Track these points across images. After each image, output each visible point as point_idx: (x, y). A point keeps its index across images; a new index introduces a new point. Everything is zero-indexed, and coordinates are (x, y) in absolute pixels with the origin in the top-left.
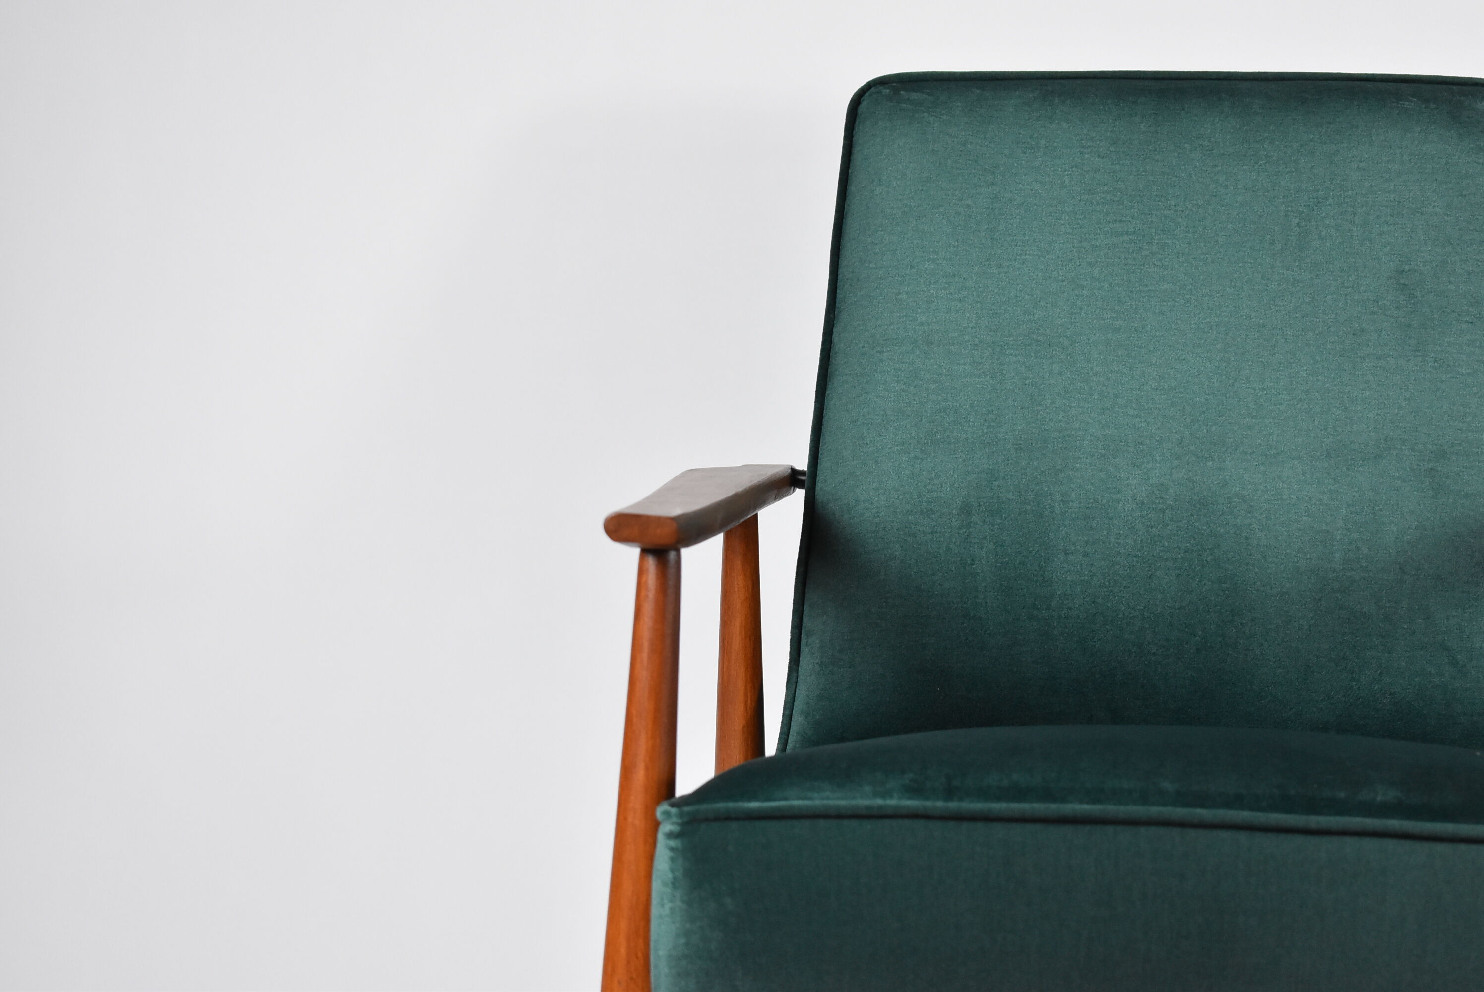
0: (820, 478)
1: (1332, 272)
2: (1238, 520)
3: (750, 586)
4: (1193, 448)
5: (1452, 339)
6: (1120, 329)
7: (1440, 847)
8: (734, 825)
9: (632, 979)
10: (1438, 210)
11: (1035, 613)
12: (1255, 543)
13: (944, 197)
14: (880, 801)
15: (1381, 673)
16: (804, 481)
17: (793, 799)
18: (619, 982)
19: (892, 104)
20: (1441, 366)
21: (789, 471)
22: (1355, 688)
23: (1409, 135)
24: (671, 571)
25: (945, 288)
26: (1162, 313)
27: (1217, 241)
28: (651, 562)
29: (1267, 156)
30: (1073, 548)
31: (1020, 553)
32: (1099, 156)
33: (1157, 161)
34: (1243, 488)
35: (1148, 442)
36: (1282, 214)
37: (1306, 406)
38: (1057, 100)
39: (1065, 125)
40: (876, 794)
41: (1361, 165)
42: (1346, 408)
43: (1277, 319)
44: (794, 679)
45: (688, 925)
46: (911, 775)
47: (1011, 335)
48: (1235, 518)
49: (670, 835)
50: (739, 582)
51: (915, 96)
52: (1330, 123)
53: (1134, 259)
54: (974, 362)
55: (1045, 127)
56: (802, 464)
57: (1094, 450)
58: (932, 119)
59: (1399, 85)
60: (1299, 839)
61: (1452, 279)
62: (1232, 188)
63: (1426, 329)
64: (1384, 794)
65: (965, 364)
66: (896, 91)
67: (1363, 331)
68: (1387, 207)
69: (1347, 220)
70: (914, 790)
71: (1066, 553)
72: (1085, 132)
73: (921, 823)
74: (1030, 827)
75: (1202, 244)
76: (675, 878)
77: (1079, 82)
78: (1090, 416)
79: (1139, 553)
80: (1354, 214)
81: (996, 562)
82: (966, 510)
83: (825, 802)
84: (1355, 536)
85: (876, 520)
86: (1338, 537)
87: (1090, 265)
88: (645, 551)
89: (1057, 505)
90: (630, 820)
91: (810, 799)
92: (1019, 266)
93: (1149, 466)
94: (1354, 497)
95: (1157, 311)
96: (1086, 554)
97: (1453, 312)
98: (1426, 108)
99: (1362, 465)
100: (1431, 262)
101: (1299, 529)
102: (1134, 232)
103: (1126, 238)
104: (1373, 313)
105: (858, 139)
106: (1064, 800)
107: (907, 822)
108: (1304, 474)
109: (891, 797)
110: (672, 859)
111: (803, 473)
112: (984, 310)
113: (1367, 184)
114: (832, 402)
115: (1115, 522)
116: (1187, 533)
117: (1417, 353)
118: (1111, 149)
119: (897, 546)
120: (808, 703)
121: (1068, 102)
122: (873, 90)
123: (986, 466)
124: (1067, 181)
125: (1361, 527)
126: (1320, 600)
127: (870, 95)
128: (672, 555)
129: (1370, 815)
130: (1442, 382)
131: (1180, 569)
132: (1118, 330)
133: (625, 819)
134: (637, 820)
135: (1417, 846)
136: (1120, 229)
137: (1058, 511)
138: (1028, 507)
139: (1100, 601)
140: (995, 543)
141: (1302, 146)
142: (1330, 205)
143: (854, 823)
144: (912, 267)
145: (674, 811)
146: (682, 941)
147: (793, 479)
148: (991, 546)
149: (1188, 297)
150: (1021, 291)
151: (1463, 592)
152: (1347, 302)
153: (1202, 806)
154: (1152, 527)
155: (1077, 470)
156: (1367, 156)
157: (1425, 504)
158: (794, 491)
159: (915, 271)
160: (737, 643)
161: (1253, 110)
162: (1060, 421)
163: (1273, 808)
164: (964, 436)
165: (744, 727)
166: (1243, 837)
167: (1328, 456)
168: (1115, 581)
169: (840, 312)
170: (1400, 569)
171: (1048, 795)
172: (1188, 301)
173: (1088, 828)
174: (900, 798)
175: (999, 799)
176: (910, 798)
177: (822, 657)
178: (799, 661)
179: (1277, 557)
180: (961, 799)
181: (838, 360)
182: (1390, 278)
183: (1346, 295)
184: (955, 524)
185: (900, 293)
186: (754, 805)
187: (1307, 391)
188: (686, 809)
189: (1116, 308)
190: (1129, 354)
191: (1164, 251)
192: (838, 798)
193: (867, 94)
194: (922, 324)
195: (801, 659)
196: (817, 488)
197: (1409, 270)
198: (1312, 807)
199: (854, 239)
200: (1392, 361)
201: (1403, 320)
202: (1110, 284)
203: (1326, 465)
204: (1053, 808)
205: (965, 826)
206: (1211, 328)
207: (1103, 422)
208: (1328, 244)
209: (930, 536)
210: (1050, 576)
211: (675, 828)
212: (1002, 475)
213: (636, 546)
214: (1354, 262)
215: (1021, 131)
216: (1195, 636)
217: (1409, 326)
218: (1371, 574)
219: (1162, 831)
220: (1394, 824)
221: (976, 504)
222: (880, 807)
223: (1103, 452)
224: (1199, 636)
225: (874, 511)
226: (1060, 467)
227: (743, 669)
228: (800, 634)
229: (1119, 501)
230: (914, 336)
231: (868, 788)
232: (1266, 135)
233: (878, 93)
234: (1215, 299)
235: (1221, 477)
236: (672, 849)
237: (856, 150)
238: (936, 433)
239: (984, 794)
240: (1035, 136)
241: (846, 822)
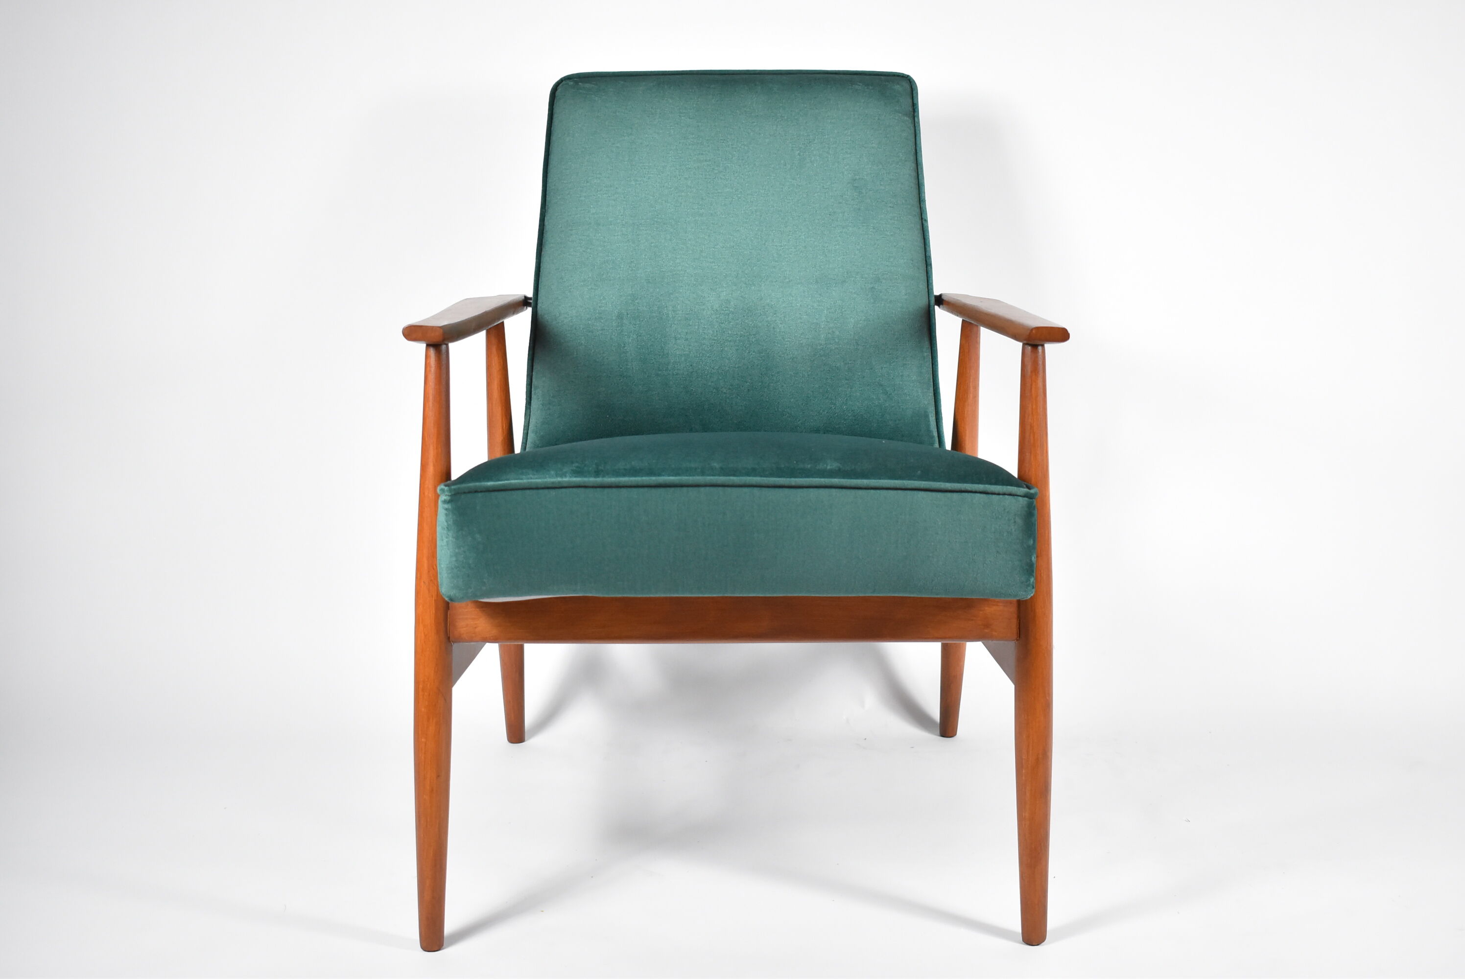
0: (539, 301)
1: (818, 180)
2: (769, 318)
3: (502, 363)
4: (743, 279)
5: (883, 216)
6: (702, 215)
7: (860, 492)
8: (480, 495)
9: (431, 580)
10: (874, 145)
11: (660, 372)
12: (778, 330)
13: (604, 142)
14: (559, 479)
15: (847, 399)
16: (530, 303)
17: (512, 480)
18: (424, 582)
19: (574, 90)
20: (877, 231)
21: (523, 298)
22: (833, 408)
23: (858, 104)
24: (444, 356)
25: (605, 194)
26: (725, 205)
27: (755, 164)
28: (432, 351)
29: (781, 117)
30: (680, 336)
31: (651, 339)
32: (689, 118)
33: (722, 120)
34: (772, 301)
35: (719, 277)
36: (790, 148)
37: (804, 255)
38: (666, 87)
39: (671, 101)
40: (557, 476)
41: (833, 121)
42: (826, 255)
43: (788, 207)
44: (528, 414)
45: (457, 551)
46: (577, 464)
47: (643, 219)
48: (767, 317)
49: (445, 502)
50: (496, 360)
51: (587, 85)
52: (815, 98)
53: (710, 175)
54: (623, 234)
55: (659, 102)
56: (530, 294)
57: (689, 282)
58: (597, 98)
59: (852, 76)
60: (786, 490)
61: (882, 183)
62: (763, 135)
63: (869, 211)
64: (831, 465)
65: (618, 235)
66: (576, 83)
67: (835, 212)
68: (847, 144)
69: (825, 152)
70: (578, 472)
71: (676, 339)
72: (682, 104)
73: (582, 490)
74: (641, 490)
75: (747, 166)
76: (448, 525)
77: (678, 76)
78: (687, 263)
79: (716, 338)
80: (829, 149)
81: (638, 345)
82: (620, 317)
83: (530, 481)
84: (831, 325)
85: (571, 324)
86: (823, 327)
87: (686, 178)
88: (428, 346)
89: (670, 312)
90: (426, 494)
91: (522, 479)
92: (647, 180)
93: (720, 290)
94: (831, 304)
95: (723, 204)
96: (687, 340)
97: (883, 201)
98: (867, 88)
99: (835, 286)
100: (871, 174)
101: (802, 323)
102: (710, 160)
103: (706, 163)
104: (840, 203)
105: (557, 110)
106: (659, 475)
107: (575, 490)
108: (804, 292)
109: (566, 476)
110: (446, 515)
111: (530, 299)
112: (628, 206)
113: (836, 131)
114: (544, 259)
115: (702, 321)
116: (741, 326)
117: (864, 224)
118: (696, 114)
119: (583, 338)
120: (536, 426)
121: (672, 88)
122: (564, 82)
123: (631, 292)
124: (672, 132)
125: (835, 320)
126: (814, 361)
127: (562, 85)
128: (444, 347)
129: (824, 477)
130: (877, 240)
131: (738, 346)
132: (701, 215)
133: (424, 494)
134: (430, 494)
135: (848, 492)
136: (702, 159)
137: (671, 316)
138: (654, 314)
139: (694, 365)
140: (636, 335)
141: (800, 111)
142: (816, 143)
143: (546, 491)
144: (587, 182)
145: (446, 488)
146: (454, 559)
147: (525, 302)
148: (635, 336)
149: (739, 195)
150: (648, 194)
151: (890, 354)
152: (826, 197)
153: (734, 475)
154: (722, 324)
155: (681, 293)
156: (835, 116)
157: (868, 307)
158: (526, 308)
159: (589, 184)
160: (496, 394)
161: (774, 91)
162: (671, 266)
163: (772, 475)
164: (618, 276)
165: (502, 440)
166: (756, 491)
167: (817, 282)
168: (703, 353)
169: (548, 208)
170: (856, 342)
171: (651, 473)
172: (740, 198)
173: (672, 489)
174: (571, 477)
175: (624, 475)
176: (575, 477)
177: (543, 401)
178: (531, 403)
179: (790, 338)
180: (604, 476)
181: (548, 236)
182: (849, 183)
183: (825, 193)
184: (614, 324)
185: (581, 197)
186: (490, 484)
187: (805, 246)
188: (453, 487)
189: (701, 202)
190: (708, 228)
191: (726, 170)
192: (536, 479)
193: (560, 85)
194: (593, 214)
195: (532, 402)
196: (538, 307)
197: (859, 179)
198: (793, 474)
199: (555, 167)
200: (850, 229)
201: (856, 206)
202: (697, 189)
203: (816, 287)
204: (653, 479)
205: (606, 490)
206: (753, 213)
207: (694, 266)
208: (815, 165)
209: (601, 332)
210: (667, 352)
211: (448, 498)
212: (640, 297)
213: (423, 343)
214: (830, 175)
215: (647, 105)
216: (747, 383)
217: (859, 209)
218: (841, 346)
219: (712, 489)
220: (836, 481)
221: (626, 314)
222: (559, 482)
223: (695, 283)
224: (749, 383)
225: (570, 319)
226: (671, 292)
227: (500, 409)
228: (531, 388)
229: (704, 310)
230: (590, 221)
231: (552, 472)
232: (781, 105)
233: (566, 84)
234: (755, 196)
235: (759, 295)
236: (446, 509)
237: (555, 116)
238: (603, 275)
239: (617, 473)
240: (654, 107)
241: (541, 491)
